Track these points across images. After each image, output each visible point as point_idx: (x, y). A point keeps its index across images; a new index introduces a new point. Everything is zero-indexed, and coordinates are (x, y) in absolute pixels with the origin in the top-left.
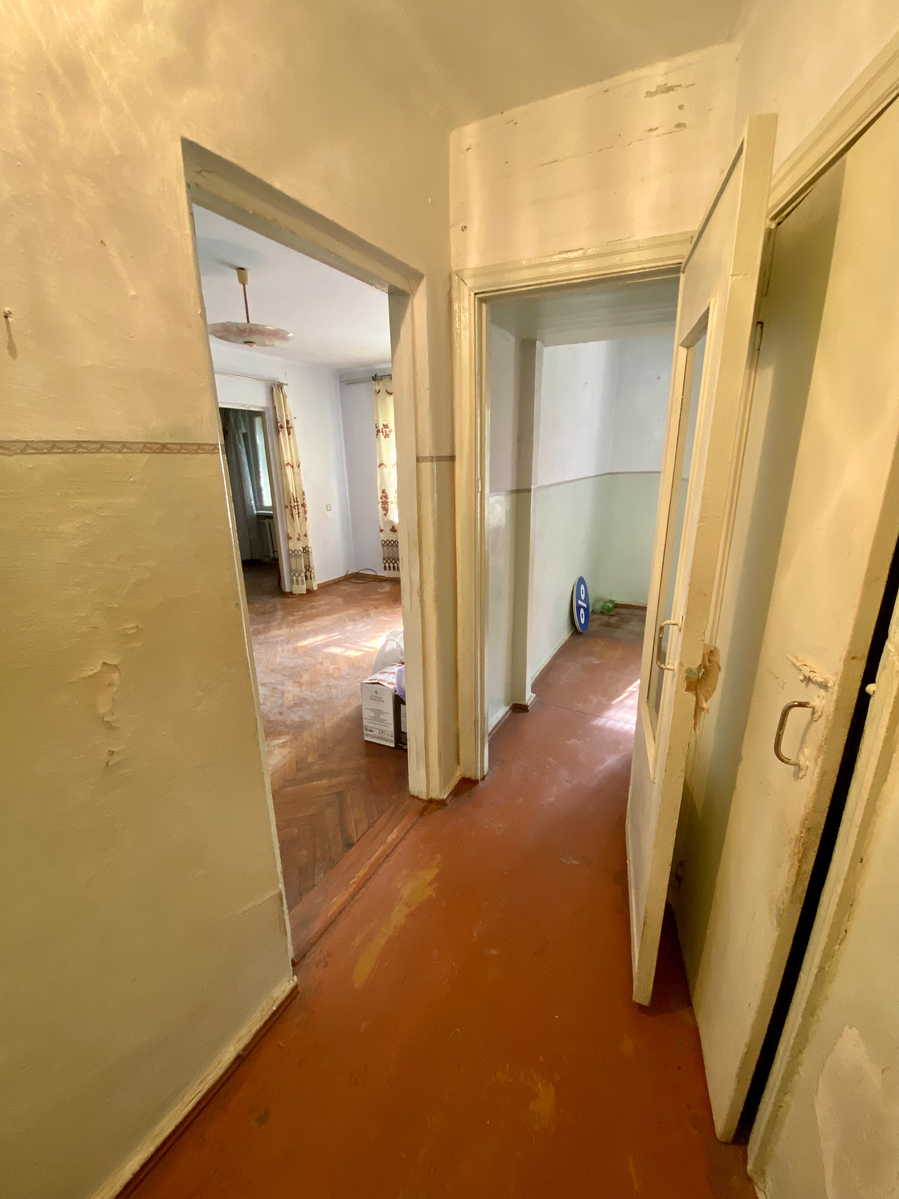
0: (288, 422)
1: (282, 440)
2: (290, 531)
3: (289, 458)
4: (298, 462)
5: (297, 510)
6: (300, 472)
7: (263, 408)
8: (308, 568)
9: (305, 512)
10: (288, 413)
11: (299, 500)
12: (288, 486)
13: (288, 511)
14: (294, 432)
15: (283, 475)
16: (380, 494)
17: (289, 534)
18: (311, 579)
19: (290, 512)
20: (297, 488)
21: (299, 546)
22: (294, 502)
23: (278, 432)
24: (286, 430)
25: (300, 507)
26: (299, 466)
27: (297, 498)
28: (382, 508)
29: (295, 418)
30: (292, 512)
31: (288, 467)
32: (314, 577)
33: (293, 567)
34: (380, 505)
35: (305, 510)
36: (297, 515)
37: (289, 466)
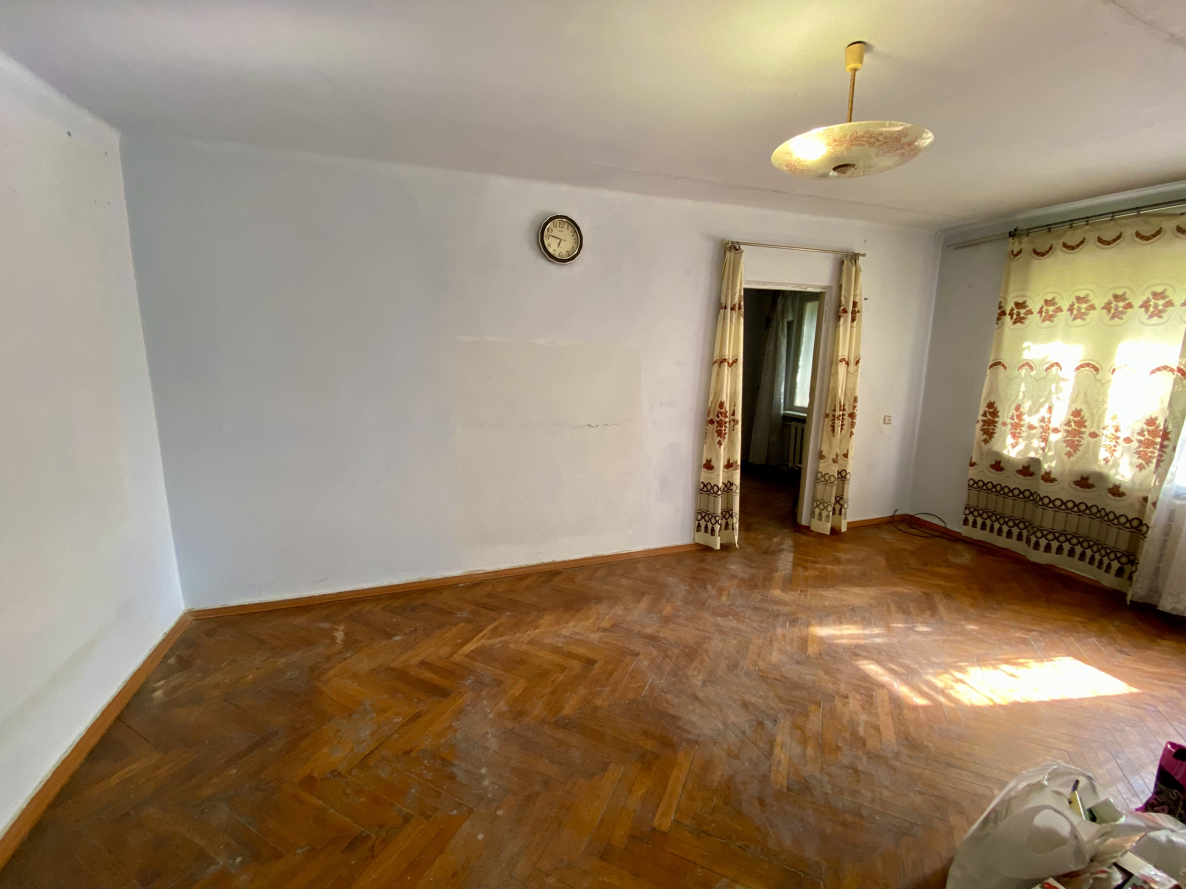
0: (855, 304)
1: (841, 328)
2: (825, 449)
3: (846, 353)
4: (857, 357)
5: (841, 422)
6: (857, 371)
7: (825, 288)
8: (840, 499)
9: (853, 425)
10: (858, 292)
11: (846, 407)
12: (836, 389)
13: (828, 421)
14: (860, 319)
15: (833, 374)
16: (983, 408)
17: (822, 452)
18: (840, 514)
19: (831, 423)
20: (848, 392)
21: (834, 470)
22: (840, 410)
23: (838, 318)
24: (850, 315)
25: (846, 417)
26: (857, 362)
27: (844, 405)
28: (982, 430)
29: (866, 299)
30: (834, 423)
31: (842, 364)
32: (845, 514)
33: (819, 496)
34: (979, 426)
35: (852, 422)
36: (840, 429)
37: (844, 363)
